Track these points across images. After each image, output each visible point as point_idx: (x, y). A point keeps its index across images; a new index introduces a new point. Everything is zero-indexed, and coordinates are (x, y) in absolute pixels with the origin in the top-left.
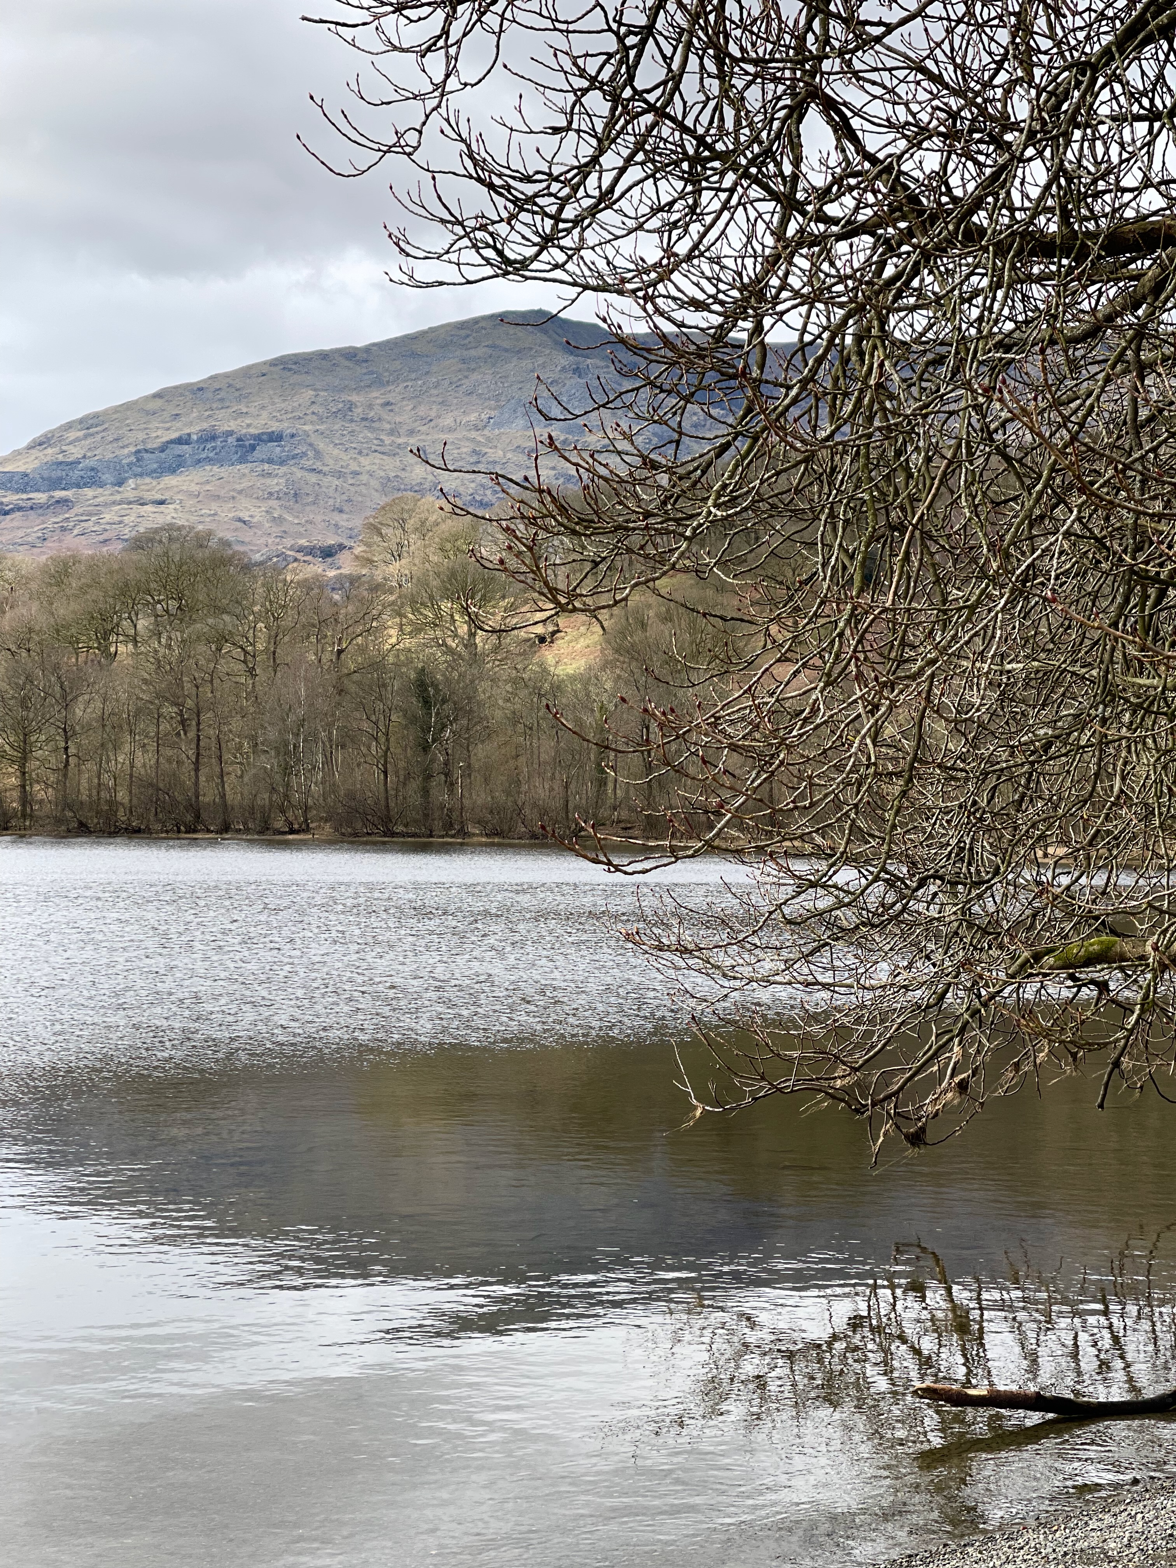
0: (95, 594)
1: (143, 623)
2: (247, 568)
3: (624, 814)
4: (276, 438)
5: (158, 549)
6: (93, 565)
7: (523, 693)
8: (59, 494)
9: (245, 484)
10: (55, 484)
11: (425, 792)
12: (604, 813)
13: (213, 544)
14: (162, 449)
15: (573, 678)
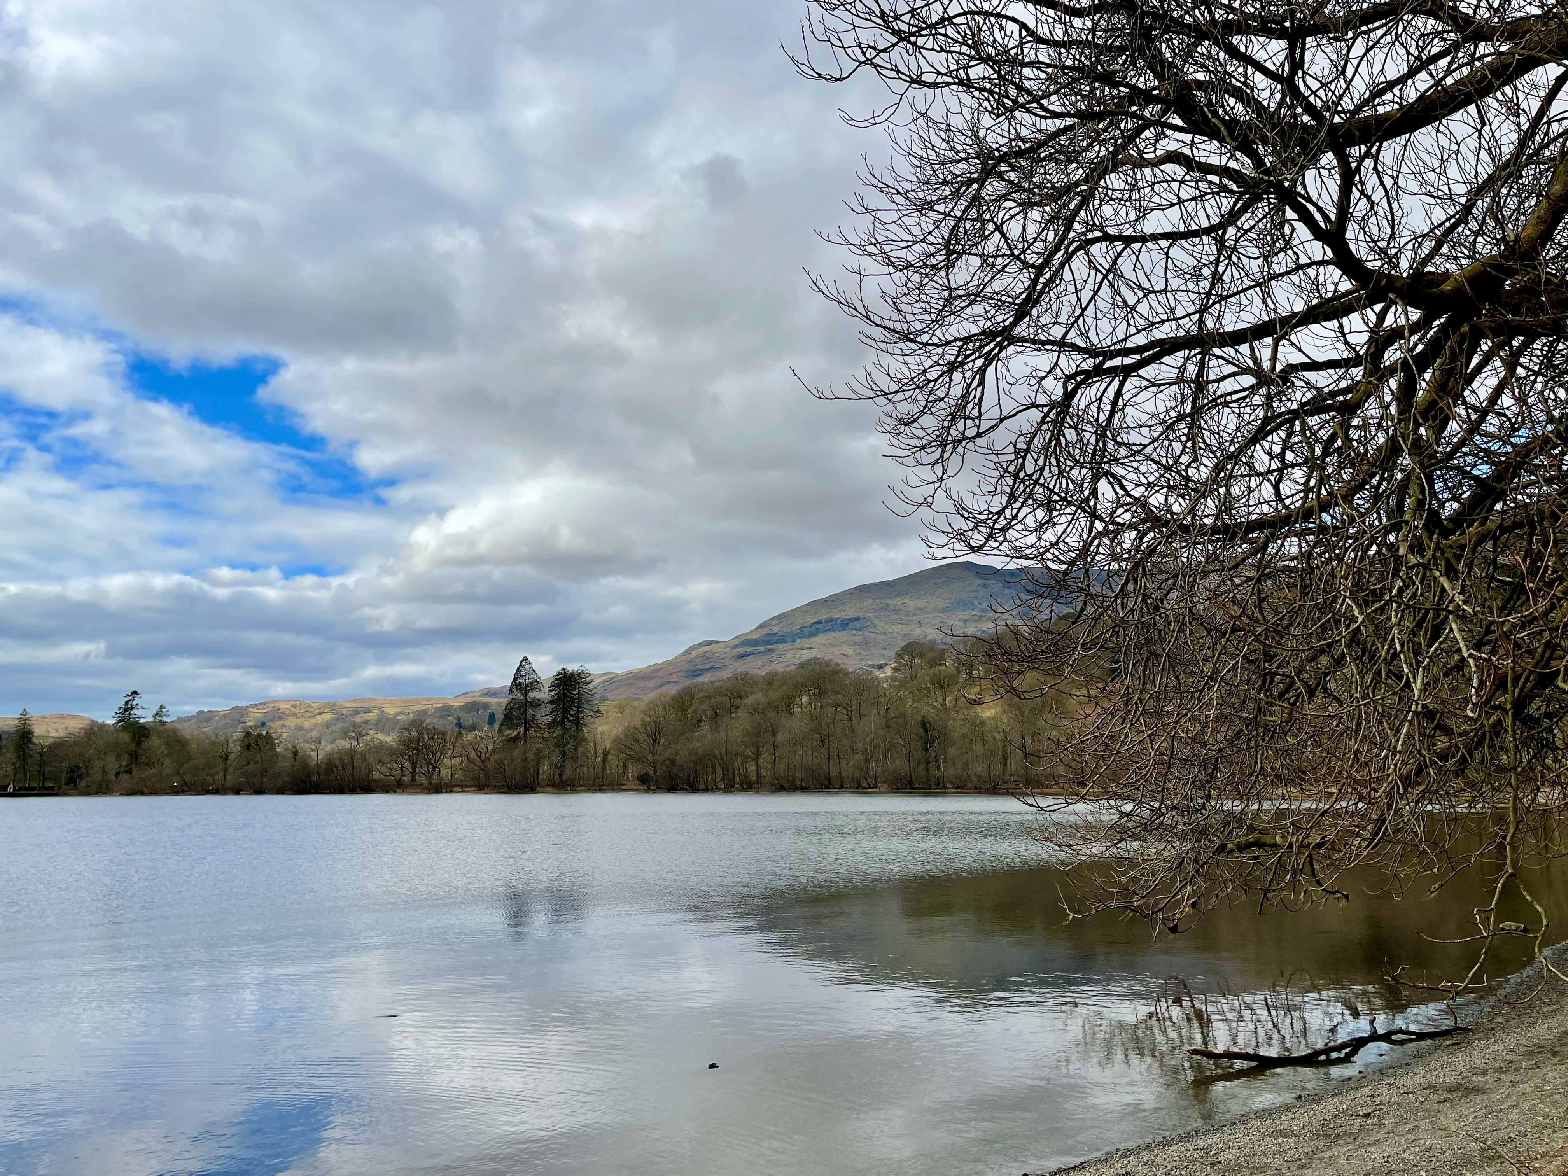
0: (785, 688)
1: (805, 699)
2: (846, 674)
3: (1016, 778)
4: (857, 619)
5: (810, 668)
6: (784, 675)
7: (968, 725)
8: (769, 647)
9: (845, 639)
10: (769, 643)
11: (927, 770)
12: (1007, 777)
13: (832, 665)
14: (811, 626)
15: (989, 718)
